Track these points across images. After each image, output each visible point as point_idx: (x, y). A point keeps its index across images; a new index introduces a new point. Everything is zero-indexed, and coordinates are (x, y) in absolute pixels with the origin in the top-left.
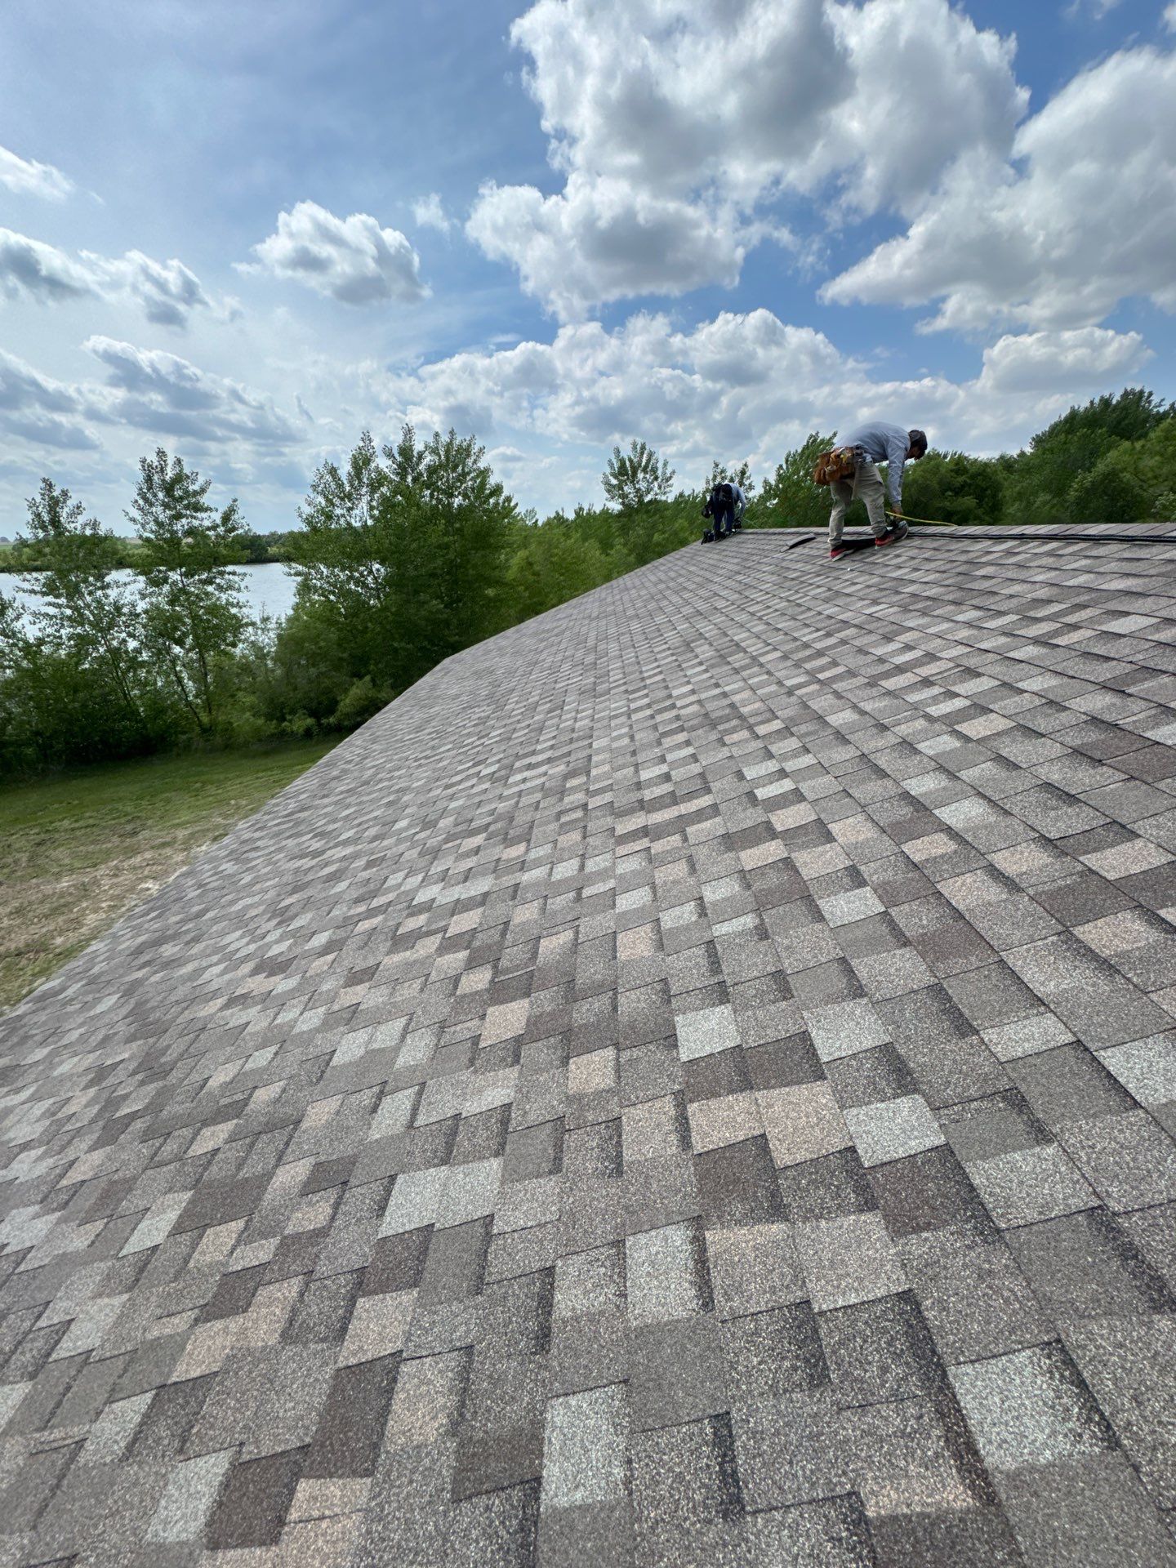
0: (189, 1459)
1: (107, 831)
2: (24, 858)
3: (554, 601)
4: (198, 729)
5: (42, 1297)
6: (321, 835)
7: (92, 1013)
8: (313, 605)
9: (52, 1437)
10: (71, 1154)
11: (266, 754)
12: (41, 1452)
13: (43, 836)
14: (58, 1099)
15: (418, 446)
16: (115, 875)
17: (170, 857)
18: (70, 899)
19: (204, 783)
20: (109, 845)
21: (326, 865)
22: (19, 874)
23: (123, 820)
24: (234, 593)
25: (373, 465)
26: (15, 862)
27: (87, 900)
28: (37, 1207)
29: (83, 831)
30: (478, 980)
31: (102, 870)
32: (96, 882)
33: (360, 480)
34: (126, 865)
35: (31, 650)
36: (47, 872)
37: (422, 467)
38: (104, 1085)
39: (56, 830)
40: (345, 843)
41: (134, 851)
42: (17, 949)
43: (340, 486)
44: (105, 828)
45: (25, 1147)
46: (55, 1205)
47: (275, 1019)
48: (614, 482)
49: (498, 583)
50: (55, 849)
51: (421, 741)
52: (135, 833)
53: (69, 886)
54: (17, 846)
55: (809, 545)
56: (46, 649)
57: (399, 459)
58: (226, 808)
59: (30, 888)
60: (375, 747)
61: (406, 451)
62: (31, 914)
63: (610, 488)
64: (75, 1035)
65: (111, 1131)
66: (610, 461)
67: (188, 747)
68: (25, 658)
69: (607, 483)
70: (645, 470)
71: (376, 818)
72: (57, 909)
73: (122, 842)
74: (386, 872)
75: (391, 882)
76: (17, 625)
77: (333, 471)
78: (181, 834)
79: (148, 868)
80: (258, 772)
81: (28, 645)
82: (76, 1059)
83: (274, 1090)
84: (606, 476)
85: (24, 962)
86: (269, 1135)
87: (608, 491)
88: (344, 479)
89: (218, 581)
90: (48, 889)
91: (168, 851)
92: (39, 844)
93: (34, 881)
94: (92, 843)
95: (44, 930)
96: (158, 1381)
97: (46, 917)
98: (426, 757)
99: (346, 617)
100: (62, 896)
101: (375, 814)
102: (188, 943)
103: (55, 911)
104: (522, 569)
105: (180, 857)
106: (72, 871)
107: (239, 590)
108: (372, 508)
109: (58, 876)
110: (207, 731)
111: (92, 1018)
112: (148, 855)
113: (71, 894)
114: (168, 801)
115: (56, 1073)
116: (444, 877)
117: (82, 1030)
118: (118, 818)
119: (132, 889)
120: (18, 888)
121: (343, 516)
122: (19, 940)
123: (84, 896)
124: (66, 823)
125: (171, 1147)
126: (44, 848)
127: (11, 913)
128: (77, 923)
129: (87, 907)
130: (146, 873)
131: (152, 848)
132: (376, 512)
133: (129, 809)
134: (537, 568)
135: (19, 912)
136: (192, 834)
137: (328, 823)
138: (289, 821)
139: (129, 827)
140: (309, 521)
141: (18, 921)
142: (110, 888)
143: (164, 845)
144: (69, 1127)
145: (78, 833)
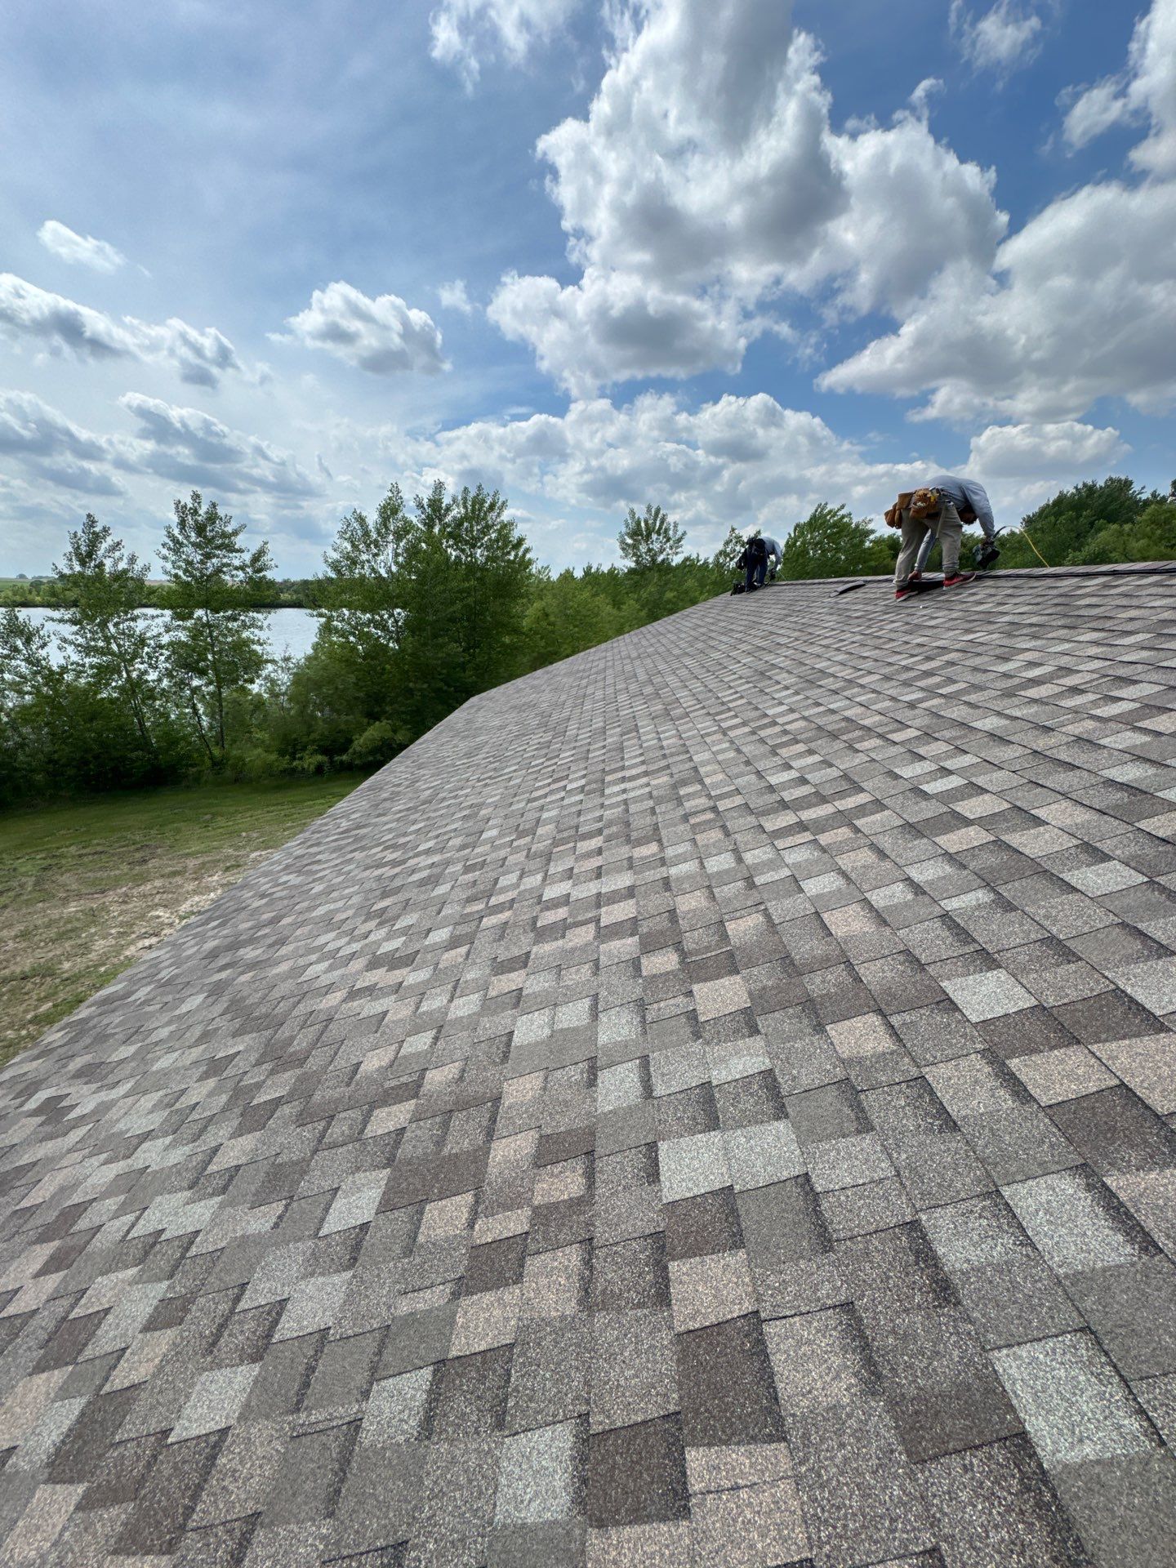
0: (517, 1433)
1: (115, 858)
2: (31, 881)
3: (569, 651)
4: (208, 762)
5: (234, 1279)
6: (395, 847)
7: (177, 1012)
8: (332, 643)
9: (313, 1419)
10: (210, 1140)
11: (278, 788)
12: (304, 1435)
13: (49, 861)
14: (169, 1091)
15: (446, 501)
16: (125, 902)
17: (181, 886)
18: (78, 925)
19: (214, 815)
20: (117, 872)
21: (413, 872)
22: (25, 897)
23: (132, 848)
24: (256, 631)
25: (400, 515)
26: (22, 886)
27: (96, 926)
28: (188, 1194)
29: (90, 857)
30: (664, 961)
31: (111, 896)
32: (104, 908)
33: (387, 528)
34: (135, 892)
35: (53, 678)
36: (54, 896)
37: (448, 519)
38: (224, 1075)
39: (62, 856)
40: (428, 852)
41: (143, 879)
42: (23, 972)
43: (366, 533)
44: (113, 855)
45: (147, 1136)
46: (210, 1190)
47: (418, 1008)
48: (629, 541)
49: (516, 631)
50: (62, 875)
51: (478, 765)
52: (144, 861)
53: (77, 911)
54: (23, 869)
55: (862, 590)
56: (68, 677)
57: (429, 510)
58: (236, 840)
59: (35, 912)
60: (422, 772)
61: (435, 504)
62: (37, 938)
63: (625, 547)
64: (164, 1033)
65: (254, 1118)
66: (626, 521)
67: (197, 779)
68: (46, 684)
69: (623, 542)
70: (659, 533)
71: (455, 830)
72: (64, 933)
73: (131, 869)
74: (494, 875)
75: (503, 882)
76: (43, 653)
77: (361, 520)
78: (192, 863)
79: (158, 896)
80: (268, 806)
81: (52, 672)
82: (176, 1054)
83: (451, 1071)
84: (622, 536)
85: (29, 986)
86: (464, 1113)
87: (623, 549)
88: (371, 527)
89: (242, 618)
90: (54, 913)
91: (178, 880)
92: (45, 869)
93: (40, 905)
94: (101, 869)
95: (51, 955)
96: (434, 1357)
97: (53, 941)
98: (490, 778)
99: (364, 658)
100: (69, 921)
101: (453, 827)
102: (270, 946)
103: (62, 936)
104: (538, 620)
105: (191, 886)
106: (79, 896)
107: (261, 628)
108: (397, 555)
109: (65, 901)
110: (218, 764)
111: (180, 1017)
112: (158, 883)
113: (78, 920)
114: (178, 831)
115: (154, 1069)
116: (569, 874)
117: (172, 1028)
118: (127, 846)
119: (142, 917)
120: (24, 911)
121: (368, 561)
122: (26, 964)
123: (94, 922)
124: (73, 849)
125: (338, 1131)
126: (51, 873)
127: (16, 937)
128: (86, 948)
129: (95, 933)
130: (156, 901)
131: (162, 876)
132: (400, 559)
133: (137, 838)
134: (552, 619)
135: (24, 935)
136: (204, 864)
137: (398, 836)
138: (348, 837)
139: (138, 855)
140: (335, 566)
141: (24, 945)
142: (119, 915)
143: (174, 874)
144: (195, 1116)
145: (85, 859)
